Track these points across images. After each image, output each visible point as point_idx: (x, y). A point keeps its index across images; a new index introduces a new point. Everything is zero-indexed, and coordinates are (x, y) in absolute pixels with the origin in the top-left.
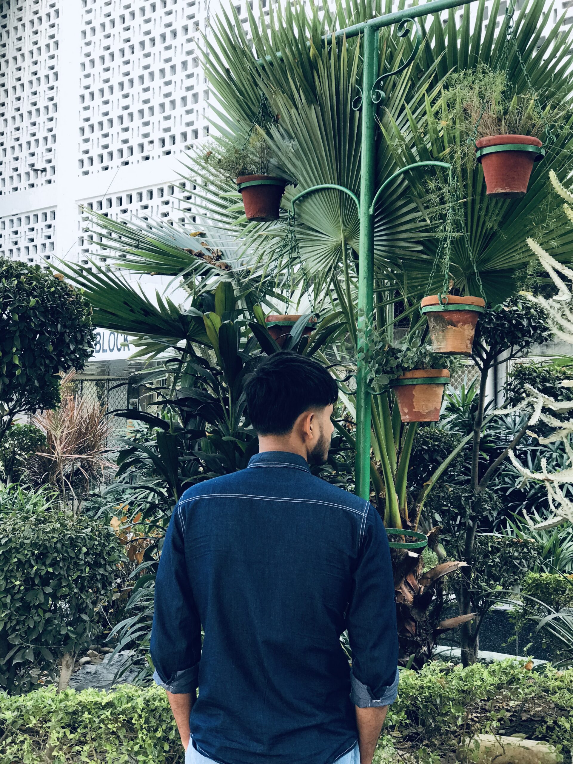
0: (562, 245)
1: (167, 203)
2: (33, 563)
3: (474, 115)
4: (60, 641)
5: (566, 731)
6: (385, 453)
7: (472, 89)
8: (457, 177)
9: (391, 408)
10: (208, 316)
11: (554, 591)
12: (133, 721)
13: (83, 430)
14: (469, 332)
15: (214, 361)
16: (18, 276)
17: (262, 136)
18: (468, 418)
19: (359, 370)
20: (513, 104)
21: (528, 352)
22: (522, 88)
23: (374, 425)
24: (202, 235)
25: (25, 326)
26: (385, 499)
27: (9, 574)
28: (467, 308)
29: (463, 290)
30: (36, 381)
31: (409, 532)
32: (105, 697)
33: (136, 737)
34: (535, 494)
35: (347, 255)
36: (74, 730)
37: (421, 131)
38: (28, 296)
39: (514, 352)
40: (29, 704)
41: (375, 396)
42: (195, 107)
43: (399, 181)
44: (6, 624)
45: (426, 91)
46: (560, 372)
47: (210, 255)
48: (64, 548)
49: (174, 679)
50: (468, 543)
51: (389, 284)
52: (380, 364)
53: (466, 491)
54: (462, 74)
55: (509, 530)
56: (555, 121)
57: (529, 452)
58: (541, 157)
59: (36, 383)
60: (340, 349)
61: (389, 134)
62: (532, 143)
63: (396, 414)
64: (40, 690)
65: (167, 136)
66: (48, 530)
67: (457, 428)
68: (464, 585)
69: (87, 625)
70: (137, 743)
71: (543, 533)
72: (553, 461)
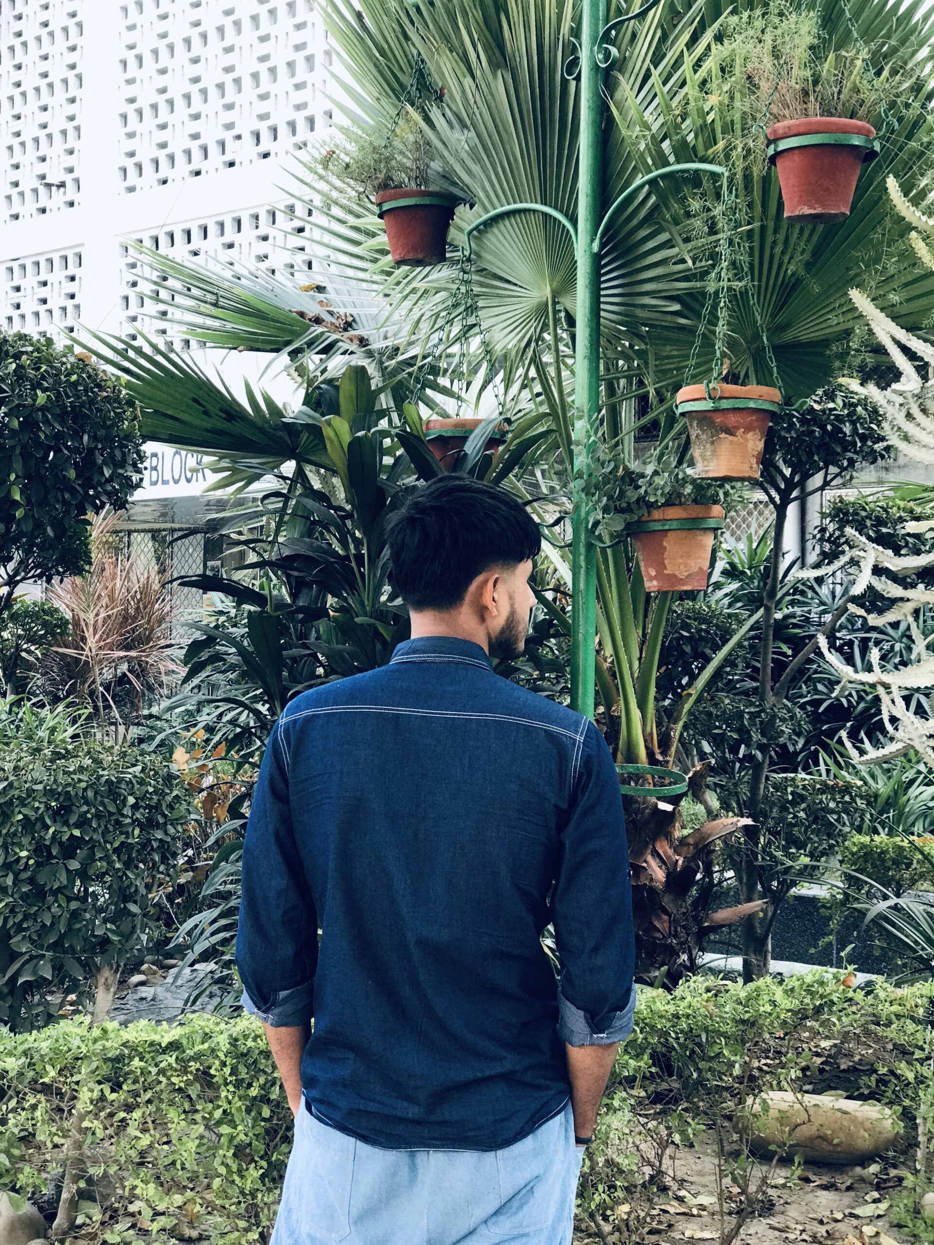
0: (908, 300)
1: (265, 238)
2: (48, 822)
3: (765, 86)
4: (93, 948)
5: (909, 1083)
6: (620, 643)
7: (760, 42)
8: (737, 190)
9: (629, 570)
10: (329, 423)
11: (894, 863)
12: (212, 1072)
13: (132, 611)
14: (755, 443)
15: (340, 495)
16: (17, 356)
17: (416, 124)
18: (758, 587)
19: (577, 508)
20: (827, 67)
21: (852, 478)
22: (844, 41)
23: (601, 597)
24: (320, 289)
25: (30, 438)
26: (619, 717)
27: (9, 840)
28: (752, 405)
29: (747, 375)
30: (49, 528)
31: (658, 771)
32: (168, 1034)
33: (218, 1097)
34: (867, 709)
35: (556, 321)
36: (116, 1087)
37: (677, 112)
38: (33, 389)
39: (829, 478)
40: (45, 1046)
41: (603, 550)
42: (310, 78)
43: (641, 197)
44: (6, 919)
45: (687, 45)
46: (904, 510)
47: (334, 321)
48: (99, 798)
49: (274, 1004)
50: (754, 789)
51: (626, 368)
52: (610, 498)
53: (752, 704)
54: (745, 15)
55: (822, 768)
56: (897, 96)
57: (856, 643)
58: (873, 154)
59: (50, 531)
60: (547, 475)
61: (624, 119)
62: (859, 131)
63: (638, 580)
64: (63, 1022)
65: (263, 127)
66: (71, 769)
67: (739, 604)
68: (747, 855)
69: (138, 920)
70: (219, 1107)
71: (878, 772)
72: (895, 656)
